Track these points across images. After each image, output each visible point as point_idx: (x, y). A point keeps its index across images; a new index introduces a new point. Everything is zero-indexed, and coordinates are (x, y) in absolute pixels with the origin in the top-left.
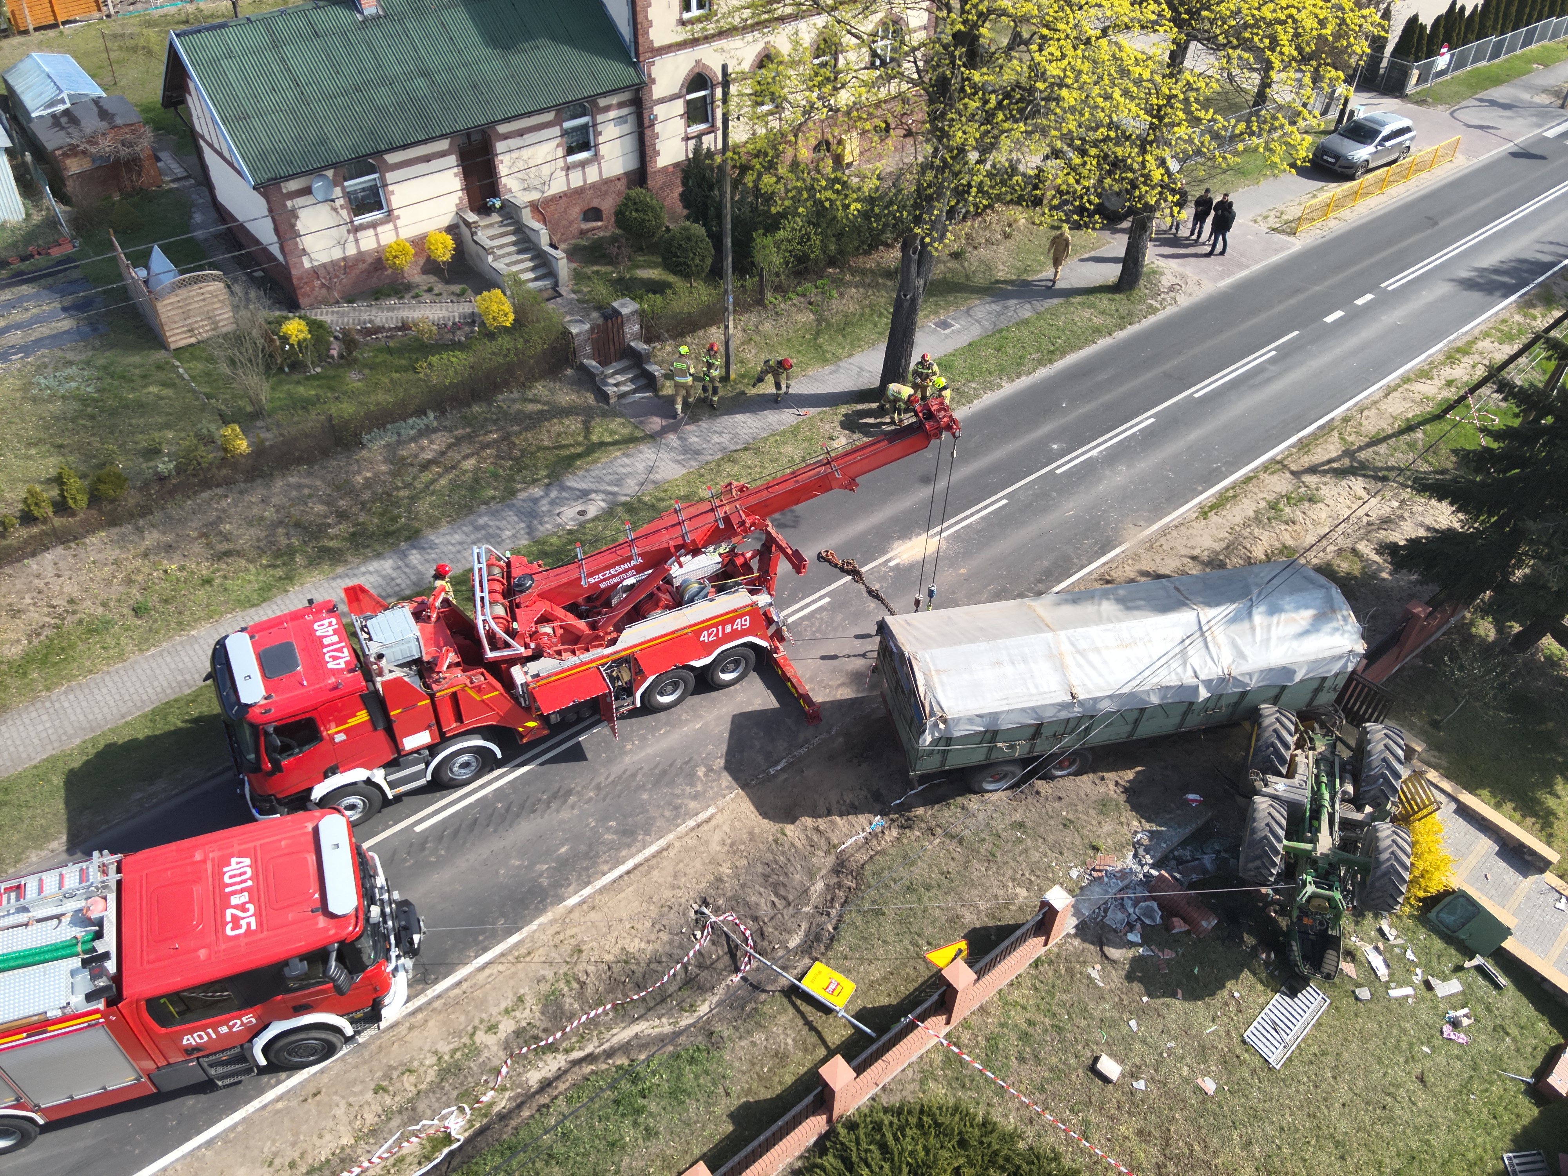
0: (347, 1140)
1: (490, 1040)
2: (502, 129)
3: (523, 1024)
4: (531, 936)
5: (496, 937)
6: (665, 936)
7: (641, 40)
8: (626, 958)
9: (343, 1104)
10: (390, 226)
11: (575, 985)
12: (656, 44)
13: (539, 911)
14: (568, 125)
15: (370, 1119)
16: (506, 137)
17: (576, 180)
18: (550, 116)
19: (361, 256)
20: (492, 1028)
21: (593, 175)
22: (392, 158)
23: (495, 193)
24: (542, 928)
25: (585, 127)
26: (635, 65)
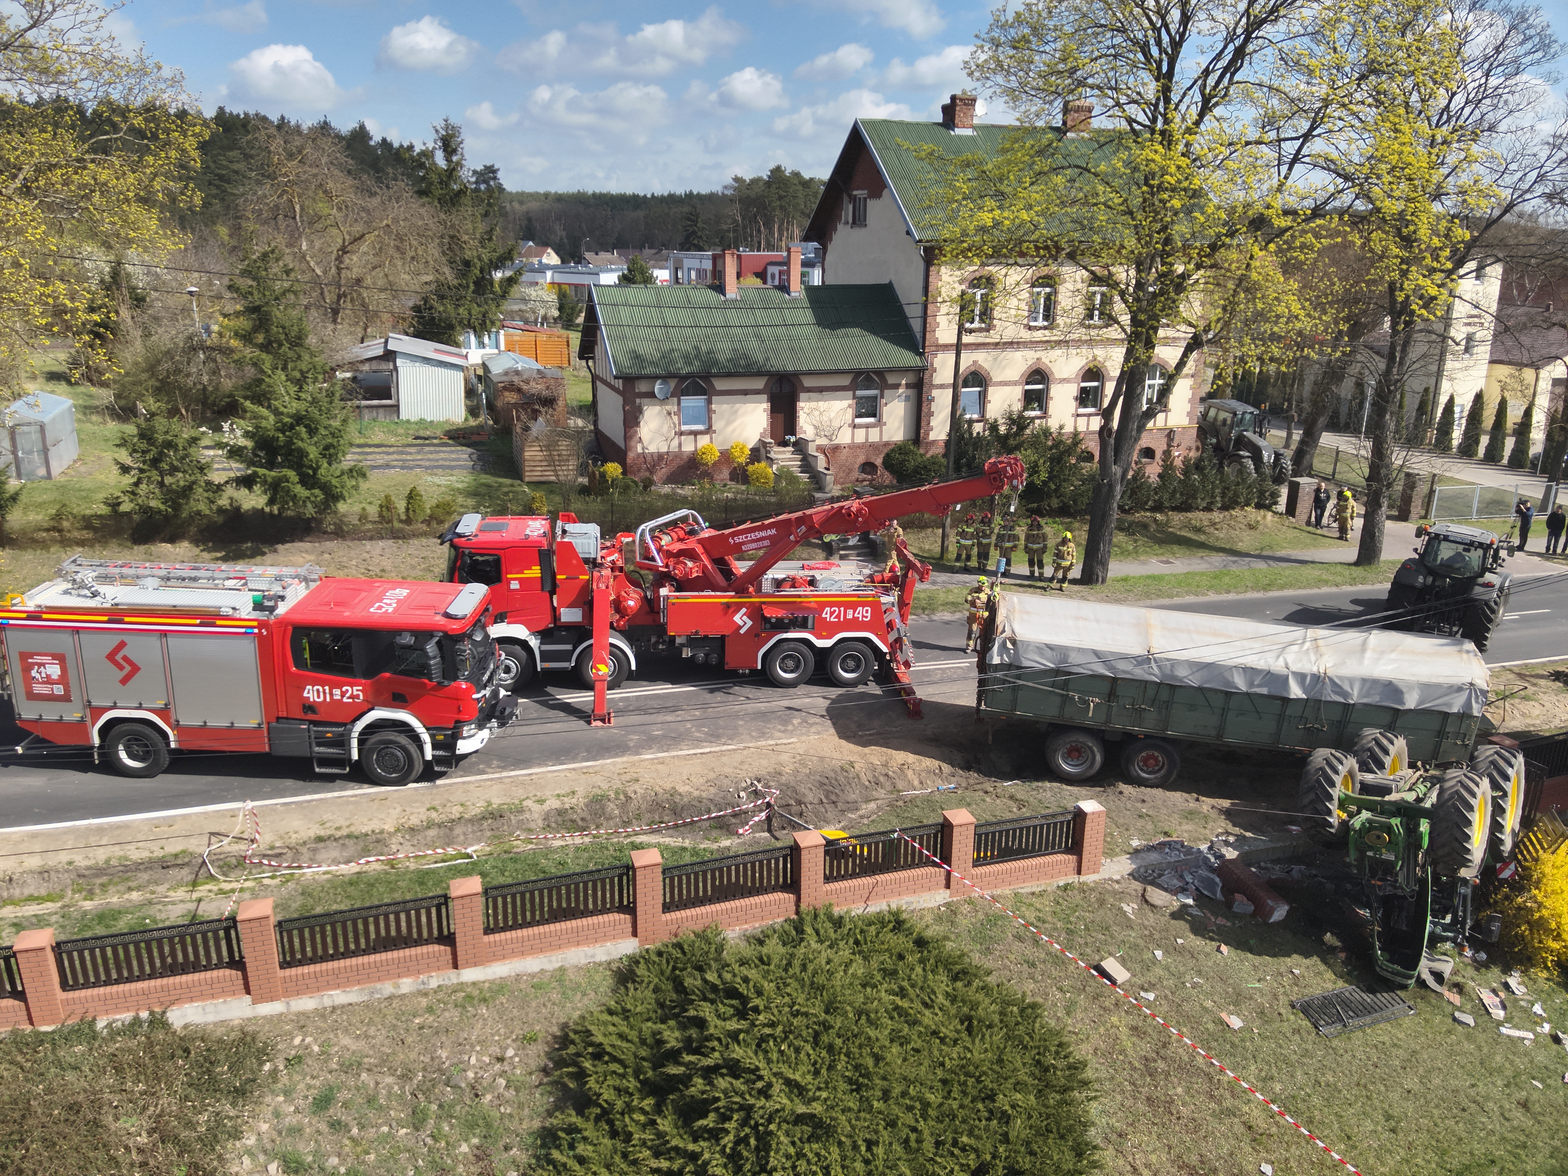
0: (389, 827)
1: (536, 807)
2: (807, 382)
3: (567, 806)
4: (603, 766)
5: (574, 760)
6: (713, 790)
7: (928, 335)
8: (674, 792)
9: (399, 809)
10: (707, 437)
11: (622, 797)
12: (941, 342)
13: (616, 755)
14: (859, 393)
15: (414, 821)
16: (809, 390)
17: (860, 436)
18: (846, 381)
19: (679, 454)
20: (541, 802)
21: (874, 436)
22: (720, 385)
23: (793, 432)
24: (614, 764)
25: (874, 398)
26: (921, 355)
